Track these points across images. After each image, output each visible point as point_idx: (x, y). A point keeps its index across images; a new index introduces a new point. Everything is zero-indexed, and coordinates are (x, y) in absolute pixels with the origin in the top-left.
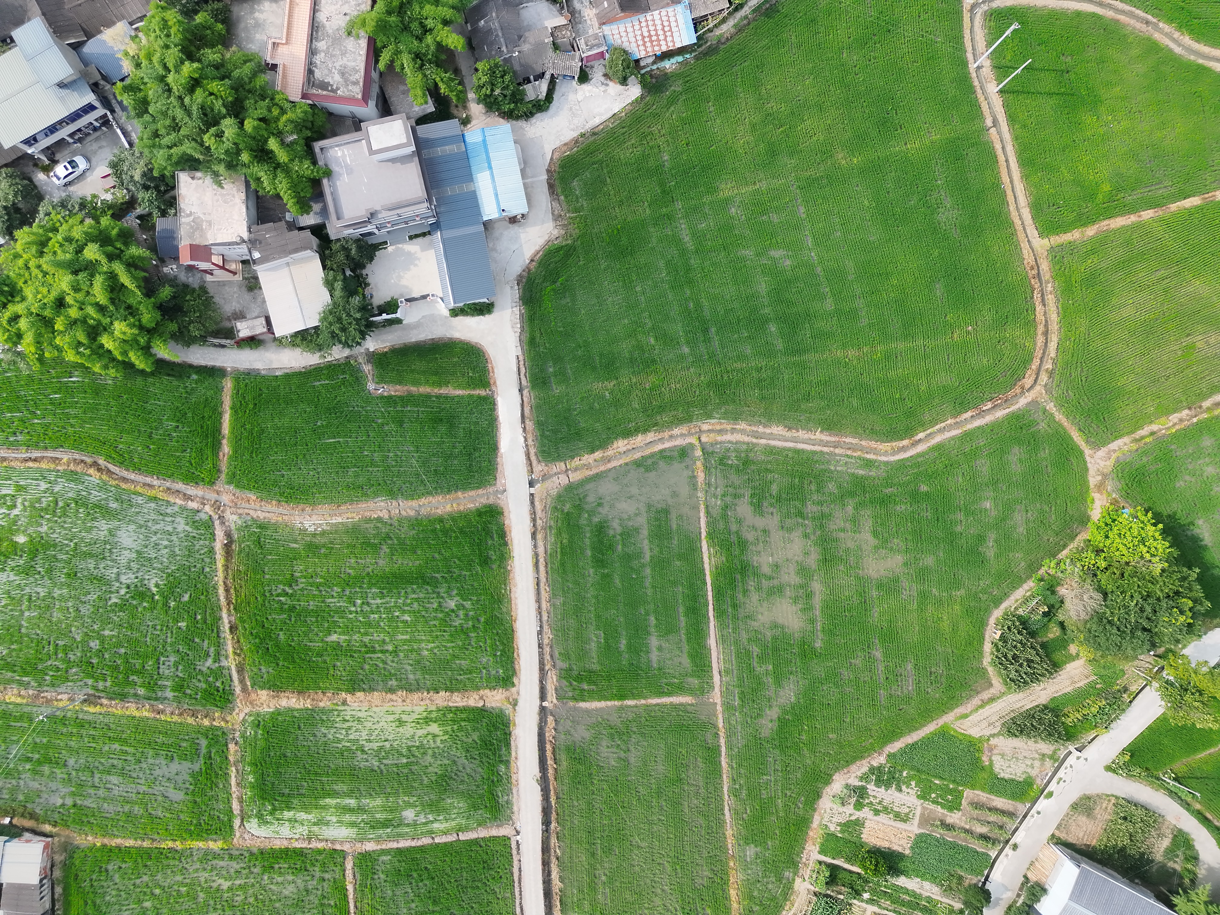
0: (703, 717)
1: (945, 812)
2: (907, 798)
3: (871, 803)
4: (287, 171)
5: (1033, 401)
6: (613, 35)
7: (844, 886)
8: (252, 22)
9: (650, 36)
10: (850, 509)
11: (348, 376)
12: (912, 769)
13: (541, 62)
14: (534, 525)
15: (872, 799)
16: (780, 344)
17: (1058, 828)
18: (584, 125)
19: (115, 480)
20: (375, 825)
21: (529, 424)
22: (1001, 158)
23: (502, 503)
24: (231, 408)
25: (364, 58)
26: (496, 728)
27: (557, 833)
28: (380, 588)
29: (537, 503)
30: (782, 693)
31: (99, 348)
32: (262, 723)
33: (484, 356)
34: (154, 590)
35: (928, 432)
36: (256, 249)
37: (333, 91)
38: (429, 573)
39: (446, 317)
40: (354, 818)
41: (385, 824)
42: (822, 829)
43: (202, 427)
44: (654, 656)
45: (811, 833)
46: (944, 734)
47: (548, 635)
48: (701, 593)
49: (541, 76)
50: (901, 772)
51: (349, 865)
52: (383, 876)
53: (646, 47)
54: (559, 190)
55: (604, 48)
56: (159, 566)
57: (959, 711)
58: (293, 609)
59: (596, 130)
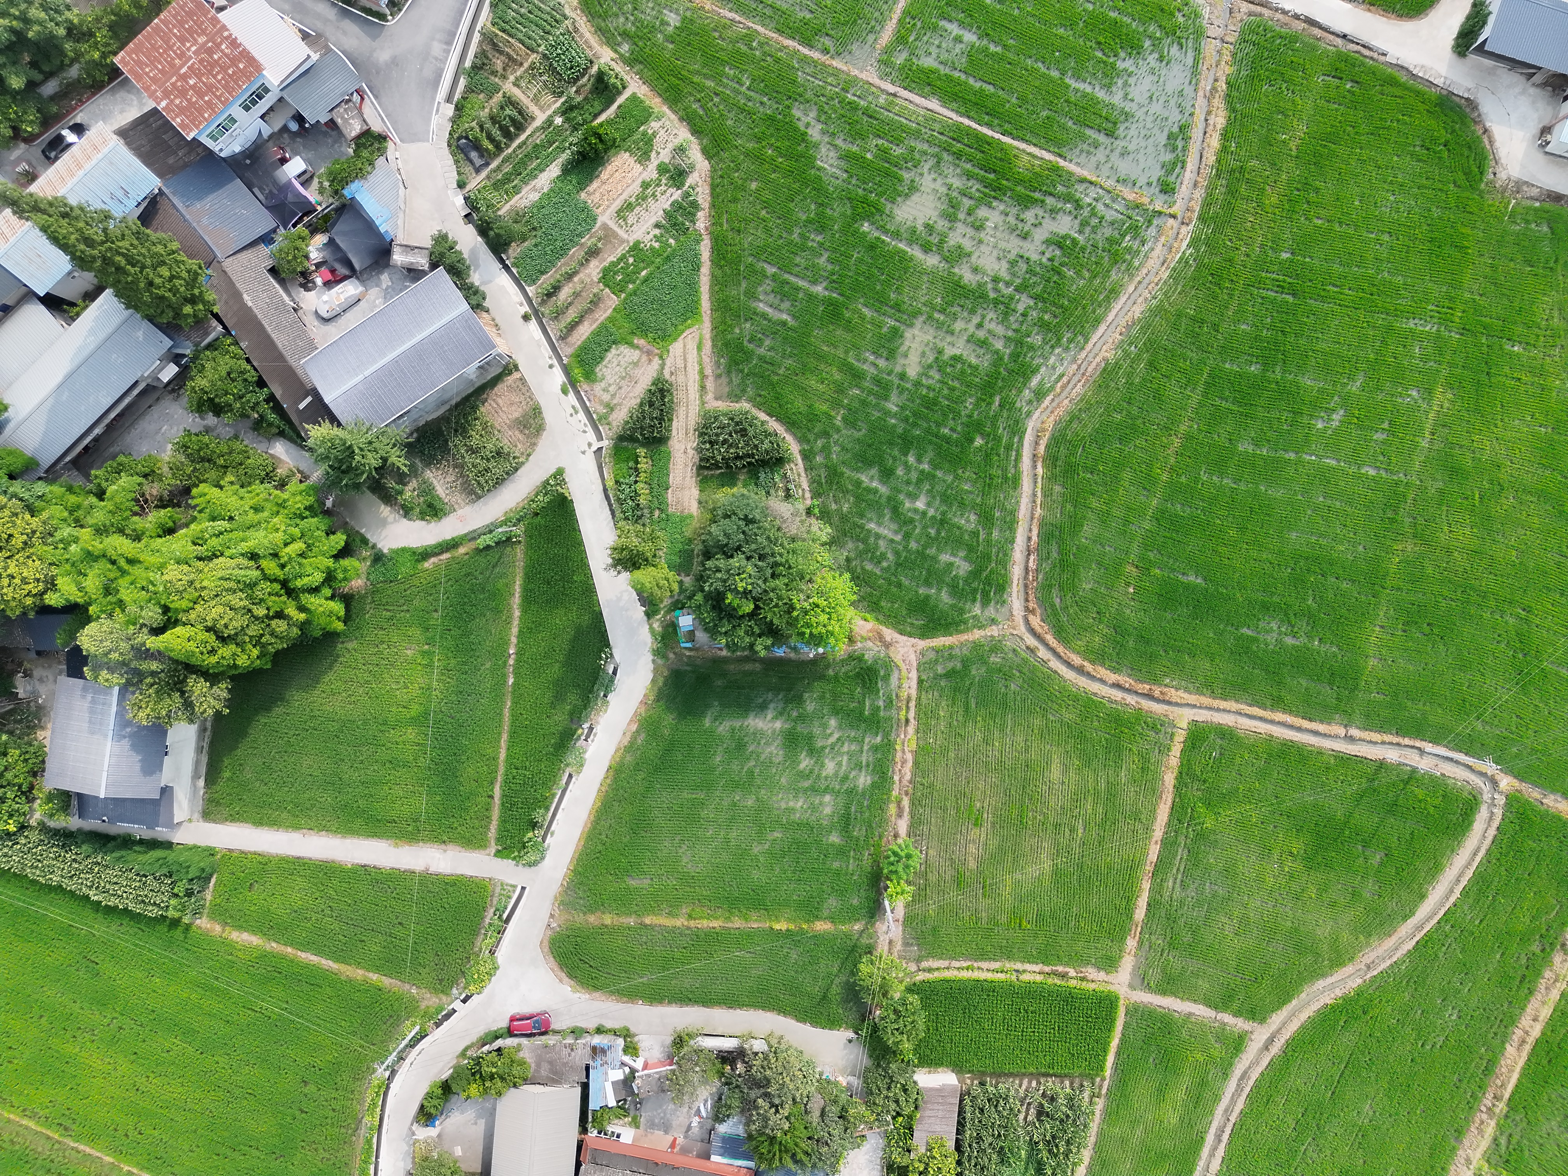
0: (854, 47)
1: (606, 264)
2: (644, 229)
3: (659, 185)
5: (1012, 615)
15: (663, 188)
17: (522, 379)
21: (1300, 26)
22: (1306, 724)
33: (1407, 16)
35: (1039, 480)
42: (658, 114)
44: (953, 28)
45: (658, 100)
50: (676, 239)
54: (1548, 204)
57: (708, 345)
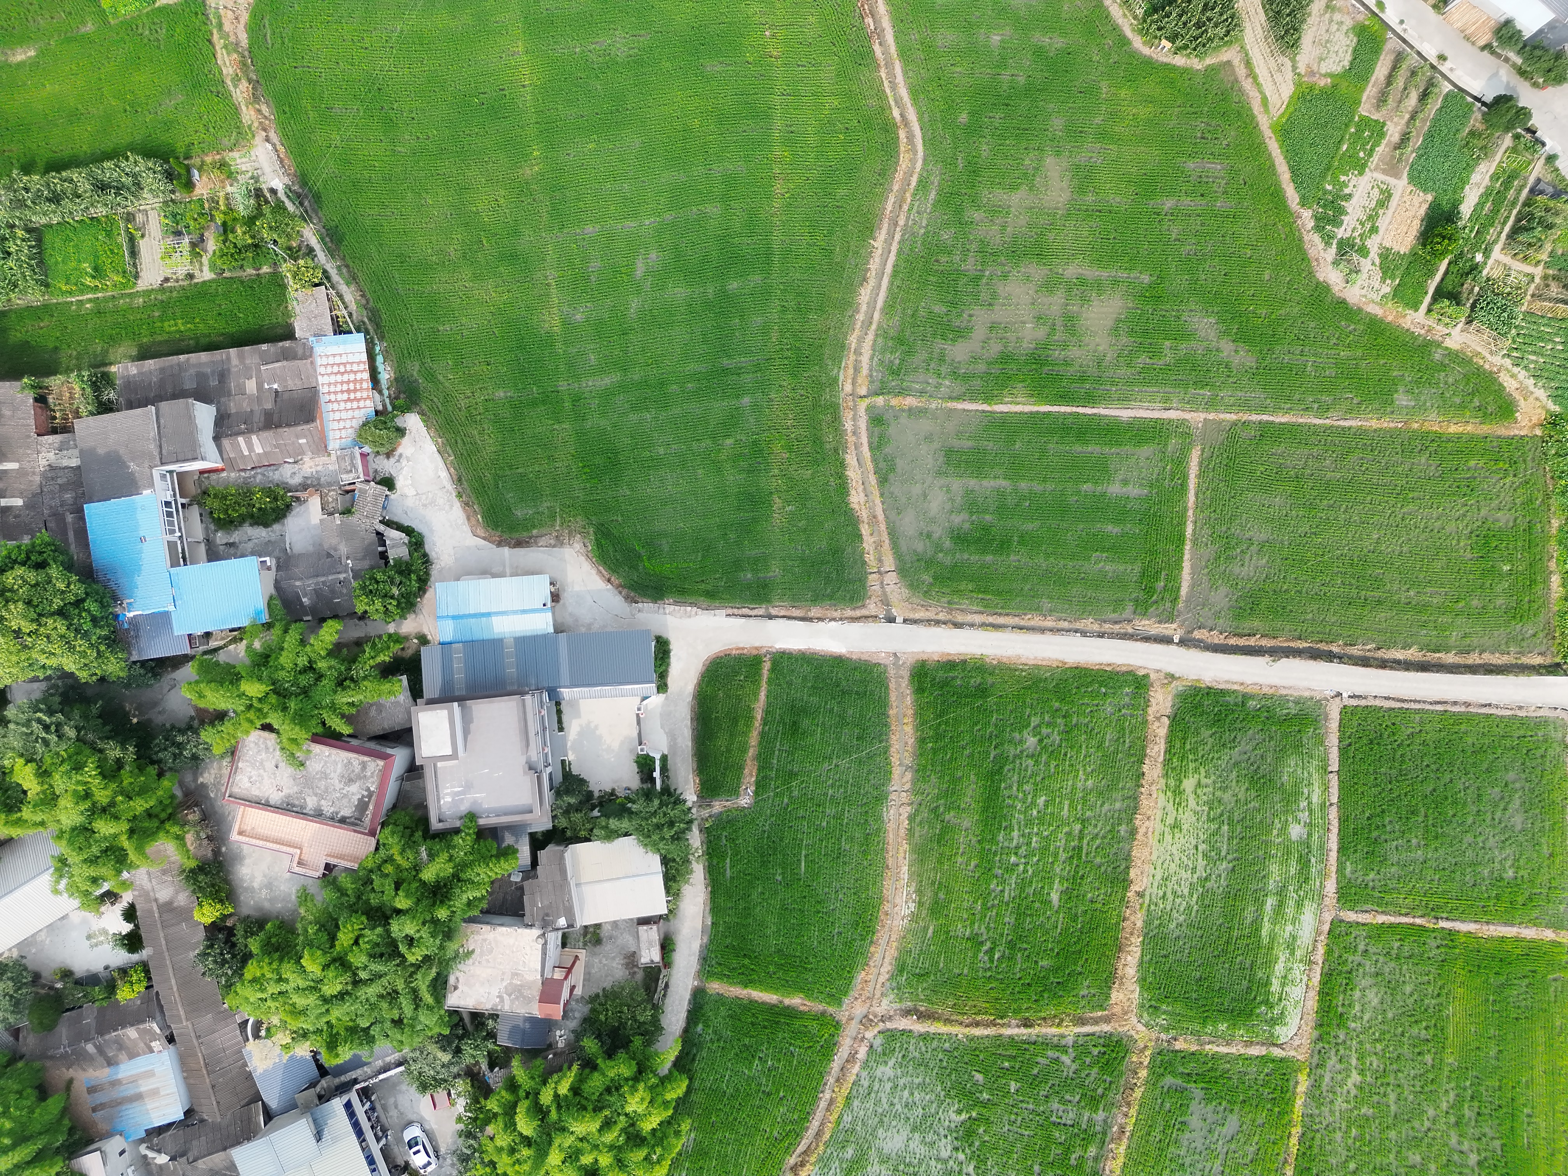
0: (1221, 438)
1: (1384, 142)
2: (1360, 189)
3: (1361, 235)
4: (463, 866)
6: (341, 438)
7: (1462, 285)
8: (264, 892)
9: (348, 391)
10: (977, 215)
11: (725, 833)
12: (1324, 177)
13: (363, 533)
14: (945, 623)
15: (1356, 234)
16: (756, 278)
18: (448, 491)
19: (817, 1146)
20: (1304, 877)
21: (814, 612)
23: (911, 661)
24: (746, 987)
25: (334, 751)
26: (1200, 704)
27: (1346, 645)
28: (999, 829)
29: (917, 616)
30: (1203, 334)
31: (654, 1135)
32: (1153, 1003)
33: (722, 657)
34: (964, 1116)
36: (553, 922)
37: (370, 796)
38: (988, 765)
39: (666, 699)
40: (1292, 903)
41: (1304, 863)
42: (1386, 303)
43: (765, 1027)
44: (1134, 491)
45: (1390, 318)
46: (1285, 132)
47: (1088, 623)
48: (1061, 421)
49: (379, 534)
50: (1325, 192)
51: (1351, 916)
52: (1372, 875)
53: (362, 398)
54: (525, 534)
55: (357, 451)
56: (934, 1105)
57: (1257, 108)
58: (1011, 945)
59: (455, 477)
